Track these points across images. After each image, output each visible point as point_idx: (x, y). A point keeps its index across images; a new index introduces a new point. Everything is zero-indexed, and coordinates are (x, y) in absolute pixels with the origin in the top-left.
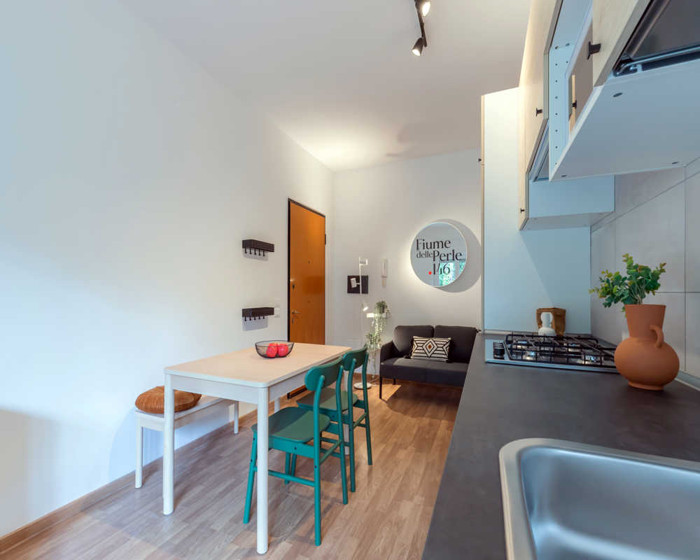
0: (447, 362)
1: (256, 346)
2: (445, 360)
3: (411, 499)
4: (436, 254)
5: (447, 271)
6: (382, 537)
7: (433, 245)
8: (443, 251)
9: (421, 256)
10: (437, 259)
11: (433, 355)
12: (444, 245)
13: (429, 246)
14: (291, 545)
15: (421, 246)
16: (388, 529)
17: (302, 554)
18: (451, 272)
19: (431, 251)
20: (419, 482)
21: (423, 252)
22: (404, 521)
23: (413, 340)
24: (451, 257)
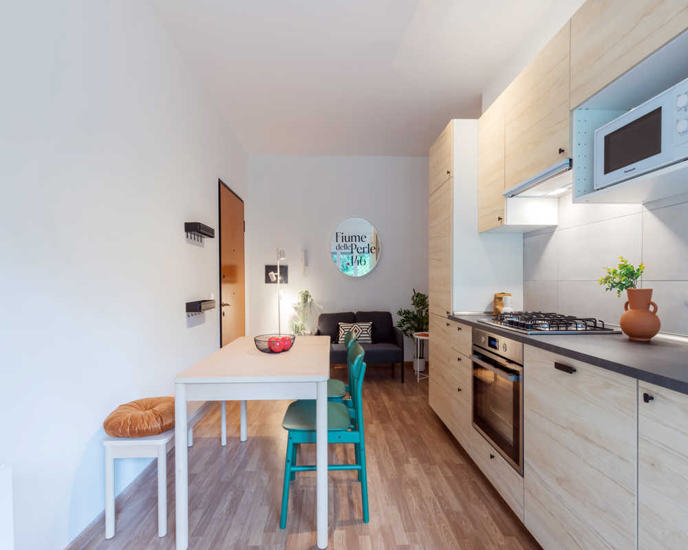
0: (373, 343)
1: (255, 340)
2: (370, 342)
3: (408, 462)
4: (354, 247)
5: (363, 263)
6: (411, 498)
7: (350, 239)
8: (360, 244)
9: (340, 248)
10: (355, 251)
11: (360, 339)
12: (361, 239)
13: (347, 240)
14: (344, 531)
15: (340, 239)
16: (410, 490)
17: (360, 534)
18: (367, 263)
19: (349, 244)
20: (403, 447)
21: (342, 244)
22: (417, 480)
23: (339, 326)
24: (366, 250)
